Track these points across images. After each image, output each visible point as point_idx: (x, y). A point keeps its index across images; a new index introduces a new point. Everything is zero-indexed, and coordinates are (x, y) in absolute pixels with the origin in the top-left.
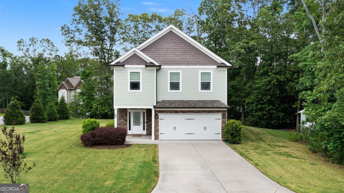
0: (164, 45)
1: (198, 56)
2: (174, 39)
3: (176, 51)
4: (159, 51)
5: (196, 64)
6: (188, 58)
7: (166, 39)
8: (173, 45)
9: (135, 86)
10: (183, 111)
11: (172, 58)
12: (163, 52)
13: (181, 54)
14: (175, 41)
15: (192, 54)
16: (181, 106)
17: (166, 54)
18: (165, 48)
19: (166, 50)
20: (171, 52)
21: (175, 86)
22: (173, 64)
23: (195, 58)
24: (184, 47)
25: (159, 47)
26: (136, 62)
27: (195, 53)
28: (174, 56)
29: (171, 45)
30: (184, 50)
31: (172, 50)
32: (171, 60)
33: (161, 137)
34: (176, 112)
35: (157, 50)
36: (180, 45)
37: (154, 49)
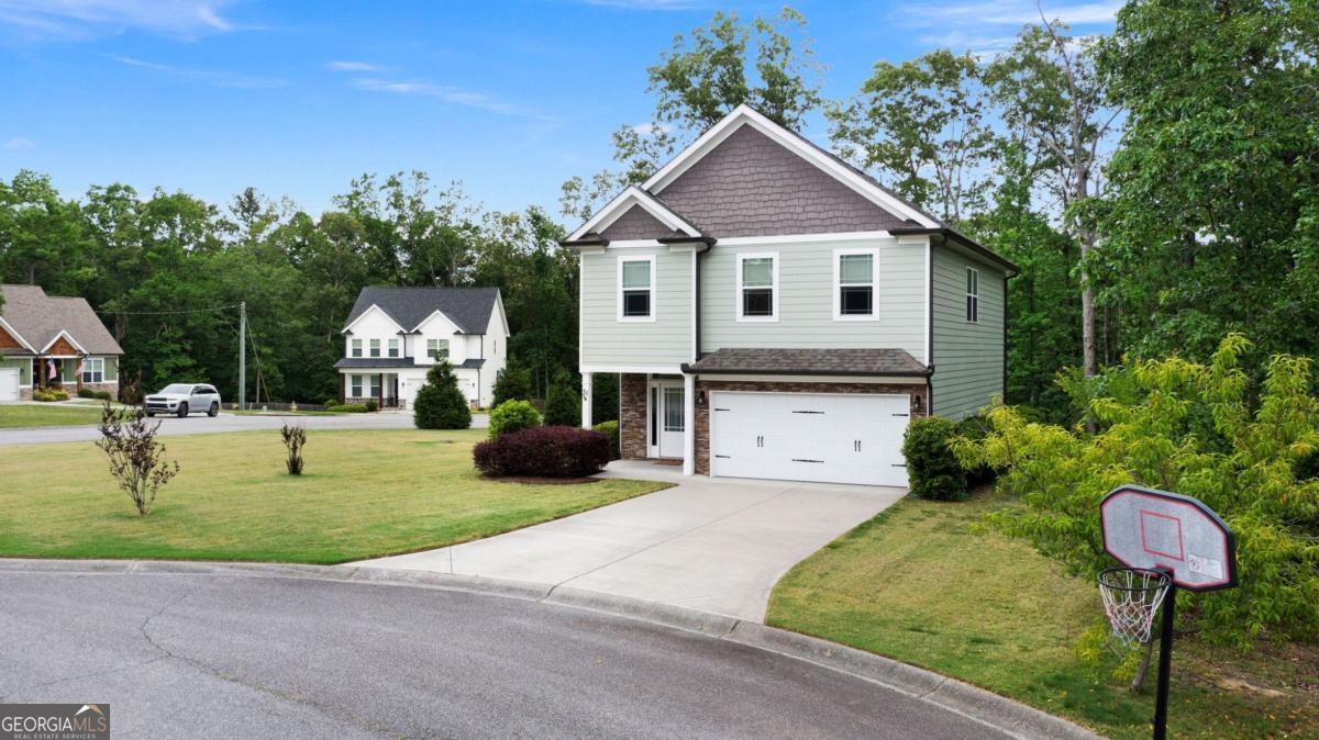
0: (726, 173)
1: (832, 201)
2: (755, 149)
3: (761, 190)
4: (709, 194)
5: (825, 229)
6: (799, 210)
7: (733, 152)
8: (753, 170)
9: (637, 304)
10: (782, 383)
11: (751, 213)
12: (722, 194)
13: (778, 196)
14: (759, 156)
15: (813, 195)
16: (765, 368)
17: (731, 199)
18: (728, 180)
19: (731, 187)
20: (747, 192)
21: (758, 303)
22: (753, 232)
23: (820, 208)
24: (786, 175)
25: (709, 180)
26: (639, 231)
27: (822, 190)
28: (755, 205)
29: (746, 171)
30: (786, 182)
31: (750, 185)
32: (747, 219)
33: (715, 465)
34: (762, 387)
35: (703, 188)
36: (773, 170)
37: (694, 188)
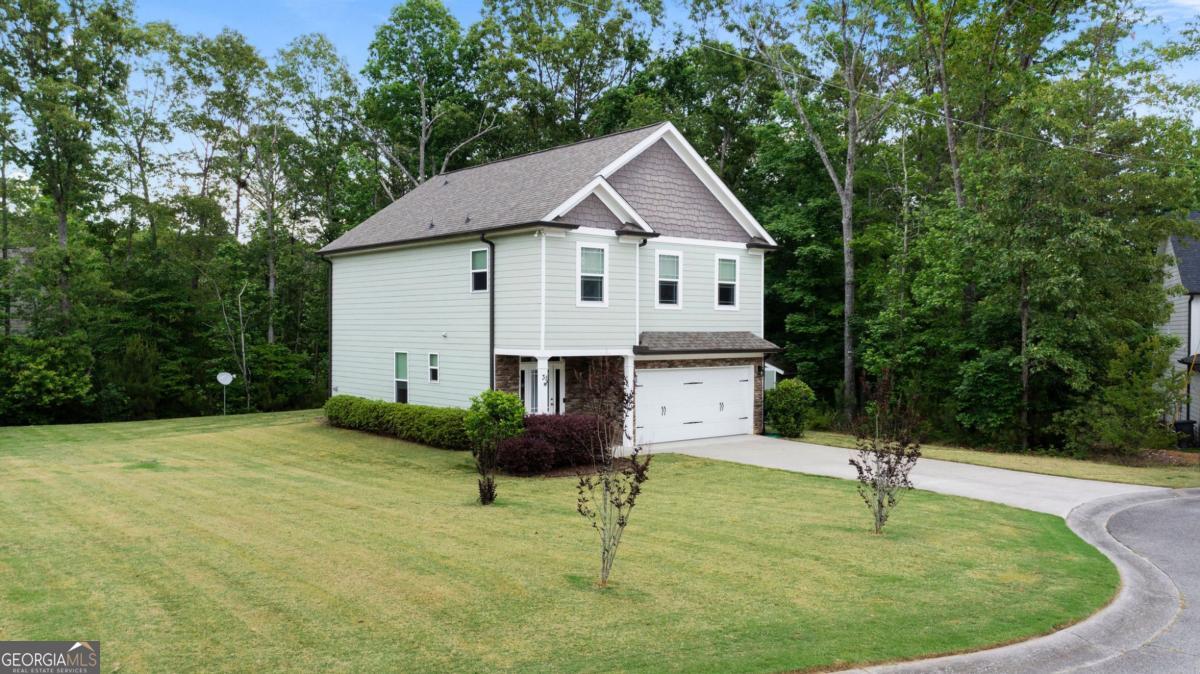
0: (648, 177)
1: (713, 215)
2: (667, 162)
3: (671, 198)
4: (635, 193)
5: (709, 236)
6: (695, 219)
7: (652, 160)
8: (666, 179)
9: (592, 289)
11: (665, 215)
12: (644, 195)
13: (681, 205)
14: (670, 168)
15: (703, 208)
17: (651, 201)
18: (650, 184)
19: (651, 190)
20: (662, 197)
21: (668, 293)
22: (666, 232)
23: (707, 220)
24: (687, 189)
25: (636, 181)
26: (596, 219)
27: (708, 205)
28: (667, 209)
29: (661, 179)
30: (688, 194)
31: (664, 192)
32: (662, 221)
35: (632, 188)
36: (679, 182)
